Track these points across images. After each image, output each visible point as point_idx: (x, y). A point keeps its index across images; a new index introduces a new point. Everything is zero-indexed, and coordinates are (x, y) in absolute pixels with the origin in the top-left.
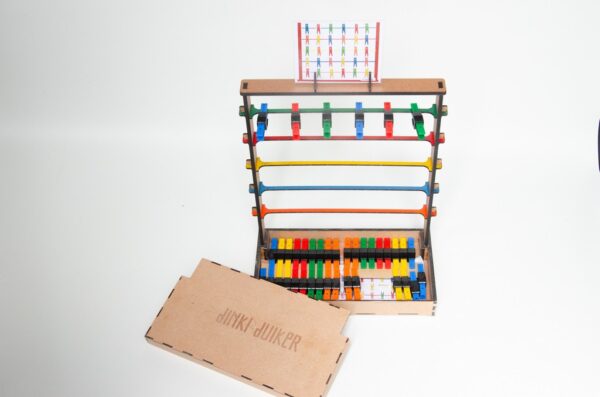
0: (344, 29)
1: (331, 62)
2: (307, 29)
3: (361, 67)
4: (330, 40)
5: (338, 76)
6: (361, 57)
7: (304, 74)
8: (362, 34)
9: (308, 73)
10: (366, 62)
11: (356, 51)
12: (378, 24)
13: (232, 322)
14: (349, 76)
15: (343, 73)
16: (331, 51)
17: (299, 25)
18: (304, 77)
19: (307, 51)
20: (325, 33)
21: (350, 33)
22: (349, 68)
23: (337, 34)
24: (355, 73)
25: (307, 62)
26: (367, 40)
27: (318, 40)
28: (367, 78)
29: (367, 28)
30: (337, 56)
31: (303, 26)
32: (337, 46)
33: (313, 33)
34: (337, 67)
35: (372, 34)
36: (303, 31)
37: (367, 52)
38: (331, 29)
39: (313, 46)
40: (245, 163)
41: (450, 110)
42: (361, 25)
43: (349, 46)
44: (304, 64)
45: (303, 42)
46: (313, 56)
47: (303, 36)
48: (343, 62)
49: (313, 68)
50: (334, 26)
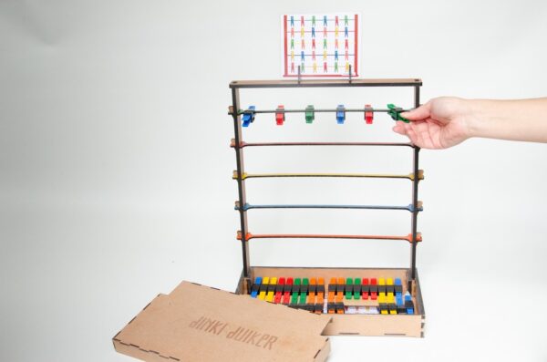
0: (325, 21)
1: (314, 55)
2: (292, 21)
3: (342, 60)
4: (313, 32)
5: (320, 71)
6: (342, 50)
7: (289, 69)
8: (342, 26)
9: (293, 68)
10: (347, 55)
11: (337, 44)
12: (356, 16)
13: (206, 327)
14: (331, 71)
15: (325, 67)
16: (314, 44)
17: (285, 17)
18: (290, 73)
19: (292, 45)
20: (308, 26)
21: (331, 25)
22: (331, 61)
23: (319, 26)
24: (336, 67)
25: (293, 56)
26: (346, 32)
27: (302, 32)
28: (348, 73)
29: (346, 20)
30: (319, 49)
31: (289, 18)
32: (319, 38)
33: (297, 26)
34: (320, 61)
35: (351, 27)
36: (289, 23)
37: (347, 45)
38: (314, 21)
39: (297, 39)
40: (232, 175)
42: (341, 17)
43: (331, 38)
44: (289, 58)
45: (289, 35)
46: (297, 50)
47: (289, 29)
48: (325, 55)
49: (298, 61)
50: (316, 18)
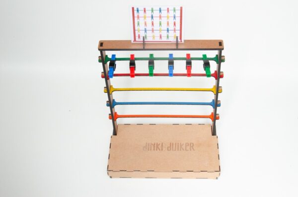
0: (160, 11)
1: (153, 30)
2: (138, 11)
3: (171, 33)
4: (152, 17)
5: (158, 39)
6: (171, 27)
7: (137, 38)
8: (171, 13)
9: (139, 37)
10: (175, 30)
11: (168, 24)
12: (181, 8)
14: (164, 39)
15: (161, 37)
16: (153, 24)
17: (133, 8)
18: (137, 39)
19: (138, 24)
20: (149, 13)
21: (164, 13)
22: (164, 34)
23: (156, 14)
24: (168, 37)
25: (139, 31)
26: (175, 17)
27: (145, 17)
28: (175, 40)
29: (175, 10)
30: (157, 26)
31: (135, 9)
32: (156, 21)
33: (141, 13)
34: (157, 34)
35: (178, 14)
36: (136, 12)
37: (175, 24)
38: (152, 11)
39: (142, 21)
40: (103, 89)
41: (226, 59)
42: (171, 8)
43: (164, 21)
44: (136, 32)
45: (136, 19)
46: (142, 27)
47: (136, 14)
48: (160, 30)
49: (142, 34)
50: (154, 9)
